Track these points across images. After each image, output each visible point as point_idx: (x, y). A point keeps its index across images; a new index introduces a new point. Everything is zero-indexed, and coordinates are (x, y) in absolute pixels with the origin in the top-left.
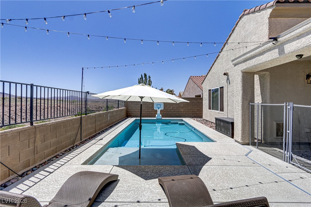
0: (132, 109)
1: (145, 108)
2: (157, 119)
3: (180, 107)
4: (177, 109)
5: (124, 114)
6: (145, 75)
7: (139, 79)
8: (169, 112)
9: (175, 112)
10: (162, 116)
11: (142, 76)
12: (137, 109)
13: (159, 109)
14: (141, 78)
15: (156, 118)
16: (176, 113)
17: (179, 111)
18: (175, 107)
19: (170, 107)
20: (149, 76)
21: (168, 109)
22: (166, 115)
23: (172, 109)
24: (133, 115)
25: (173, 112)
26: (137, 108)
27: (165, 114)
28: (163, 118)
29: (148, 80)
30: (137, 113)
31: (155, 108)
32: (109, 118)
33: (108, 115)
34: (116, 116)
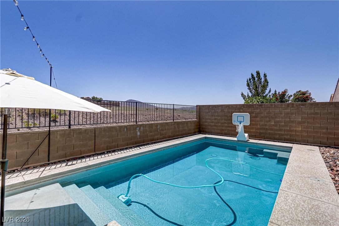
0: (206, 122)
1: (225, 121)
2: (238, 141)
3: (292, 122)
4: (285, 126)
5: (192, 128)
6: (258, 73)
7: (248, 80)
8: (267, 129)
9: (281, 130)
10: (251, 137)
11: (252, 75)
12: (212, 122)
13: (240, 123)
14: (251, 78)
15: (235, 139)
16: (283, 133)
17: (290, 131)
18: (281, 122)
19: (269, 121)
20: (265, 75)
21: (266, 125)
22: (262, 135)
23: (274, 125)
24: (207, 130)
25: (277, 130)
26: (213, 121)
27: (260, 133)
28: (251, 141)
29: (263, 80)
30: (214, 127)
31: (235, 121)
32: (139, 134)
33: (136, 129)
34: (165, 131)
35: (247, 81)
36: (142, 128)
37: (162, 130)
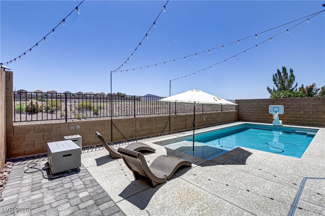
0: (244, 113)
1: (261, 112)
2: (274, 126)
3: (319, 111)
4: (313, 114)
5: (233, 116)
6: (284, 69)
7: (274, 75)
8: (297, 117)
9: (309, 118)
10: (283, 123)
11: (278, 71)
12: (250, 113)
13: (276, 113)
14: (277, 73)
15: (272, 125)
16: (311, 120)
17: (317, 118)
18: (309, 112)
19: (299, 111)
20: (291, 70)
21: (296, 114)
22: (293, 122)
23: (303, 114)
24: (245, 119)
25: (306, 118)
26: (250, 111)
27: (291, 120)
28: (284, 126)
29: (289, 75)
30: (251, 117)
31: (271, 111)
32: (204, 119)
33: (203, 116)
34: (217, 119)
35: (274, 77)
36: (206, 116)
37: (216, 118)
